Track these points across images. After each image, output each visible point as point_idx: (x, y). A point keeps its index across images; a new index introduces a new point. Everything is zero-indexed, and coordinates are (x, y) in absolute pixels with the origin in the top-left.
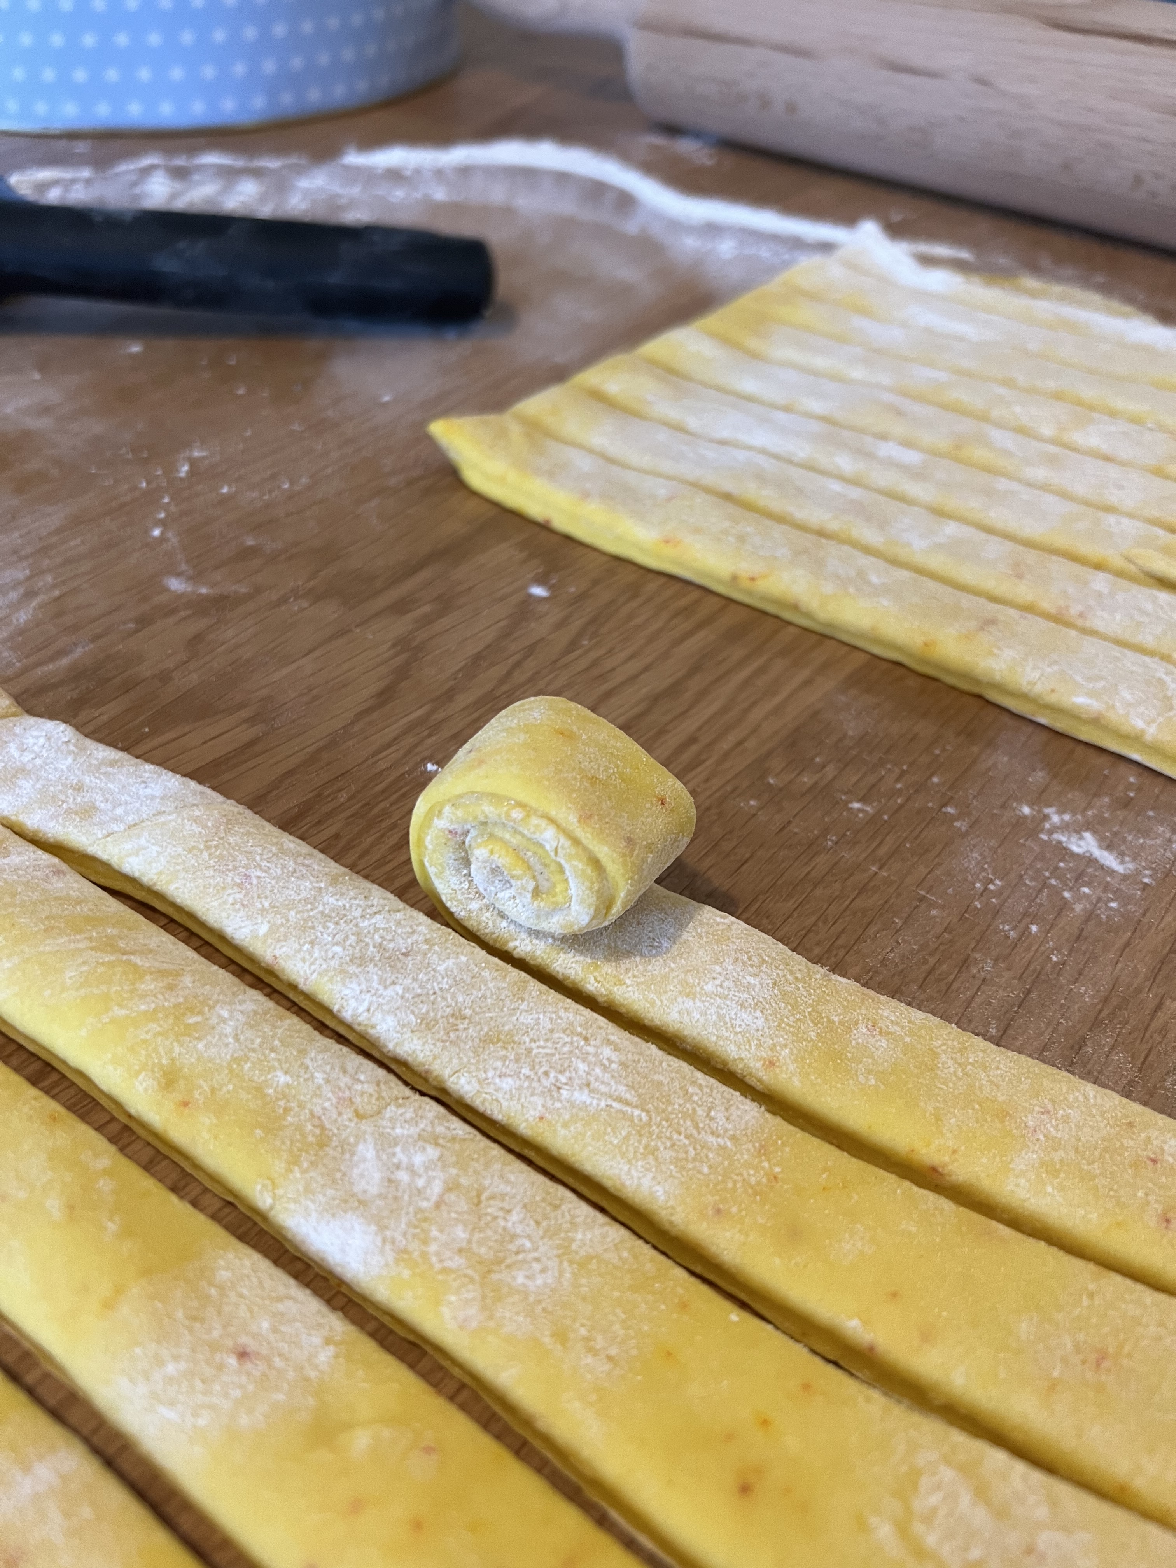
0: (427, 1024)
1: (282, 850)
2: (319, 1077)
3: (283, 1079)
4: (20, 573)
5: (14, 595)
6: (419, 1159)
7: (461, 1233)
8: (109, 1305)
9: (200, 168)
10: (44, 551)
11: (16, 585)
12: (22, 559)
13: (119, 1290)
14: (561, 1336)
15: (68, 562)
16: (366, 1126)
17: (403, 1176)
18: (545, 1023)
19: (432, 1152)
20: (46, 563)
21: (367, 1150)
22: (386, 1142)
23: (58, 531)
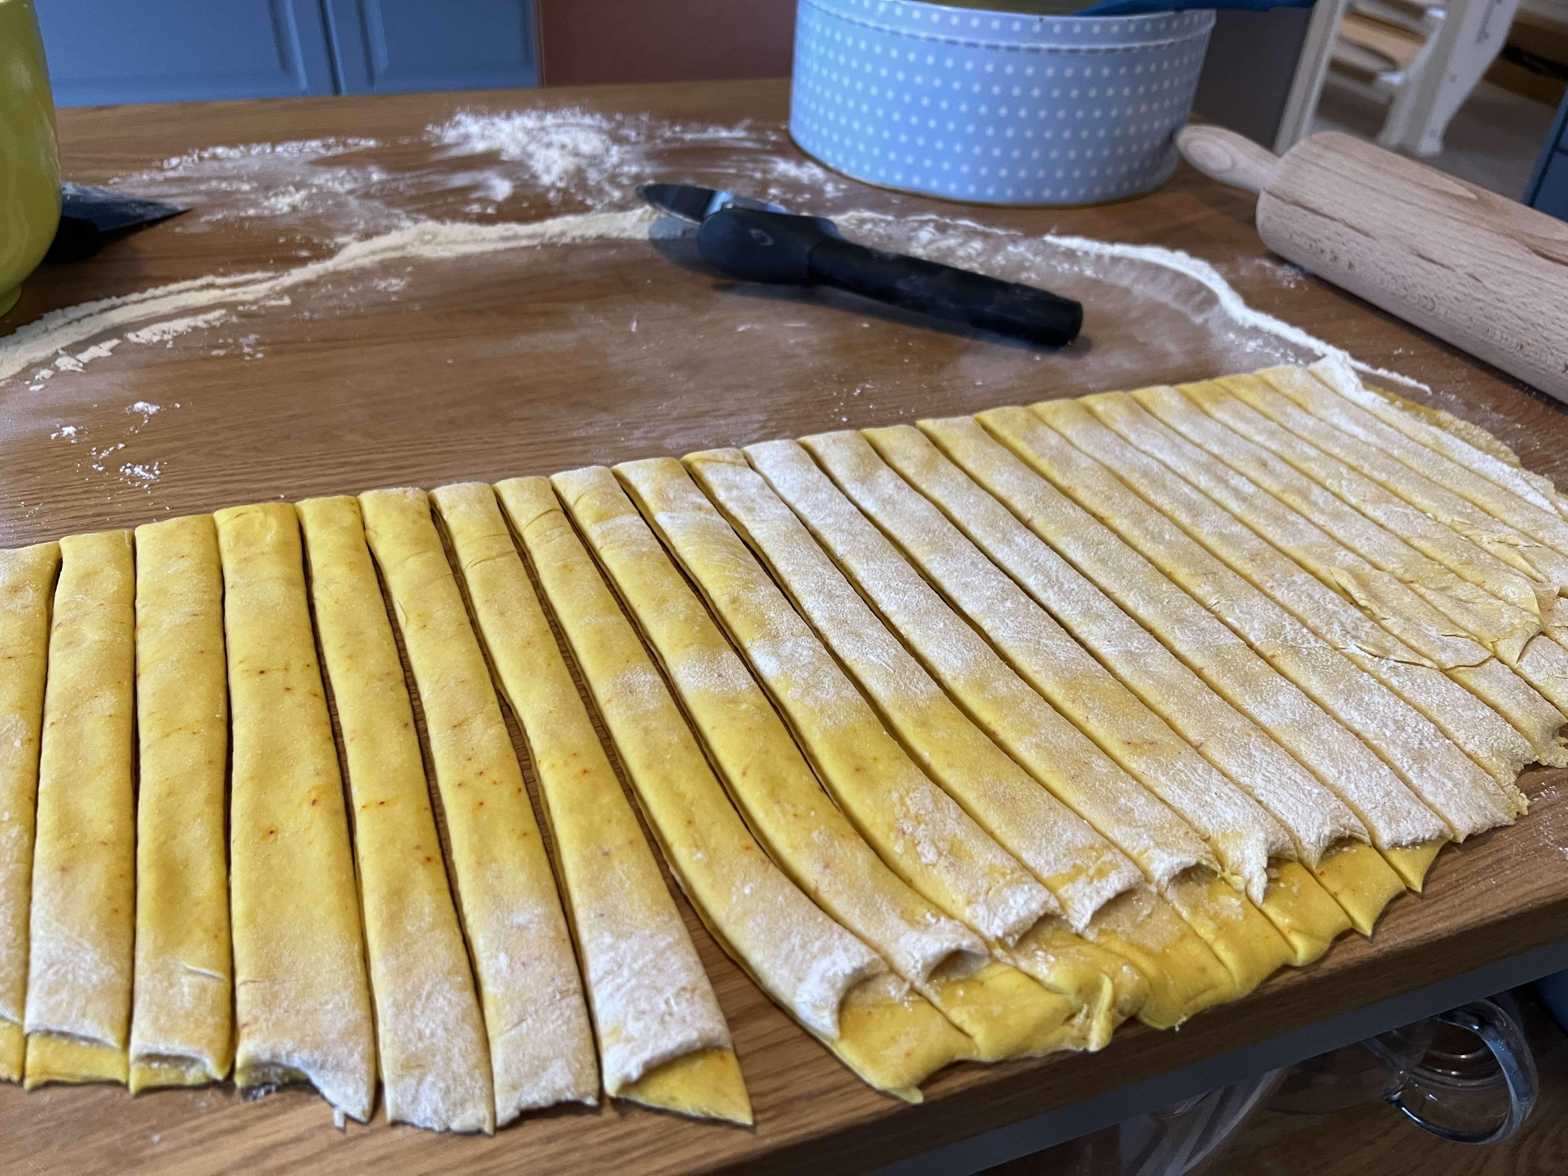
0: (832, 619)
1: (812, 547)
2: (785, 619)
3: (772, 614)
4: (762, 417)
5: (756, 426)
6: (805, 653)
7: (806, 675)
8: (686, 646)
9: (955, 227)
10: (777, 411)
11: (759, 422)
12: (767, 412)
13: (691, 644)
14: (822, 711)
15: (785, 419)
16: (793, 638)
17: (797, 655)
18: (876, 635)
19: (811, 653)
20: (776, 416)
21: (789, 645)
22: (796, 644)
23: (788, 404)
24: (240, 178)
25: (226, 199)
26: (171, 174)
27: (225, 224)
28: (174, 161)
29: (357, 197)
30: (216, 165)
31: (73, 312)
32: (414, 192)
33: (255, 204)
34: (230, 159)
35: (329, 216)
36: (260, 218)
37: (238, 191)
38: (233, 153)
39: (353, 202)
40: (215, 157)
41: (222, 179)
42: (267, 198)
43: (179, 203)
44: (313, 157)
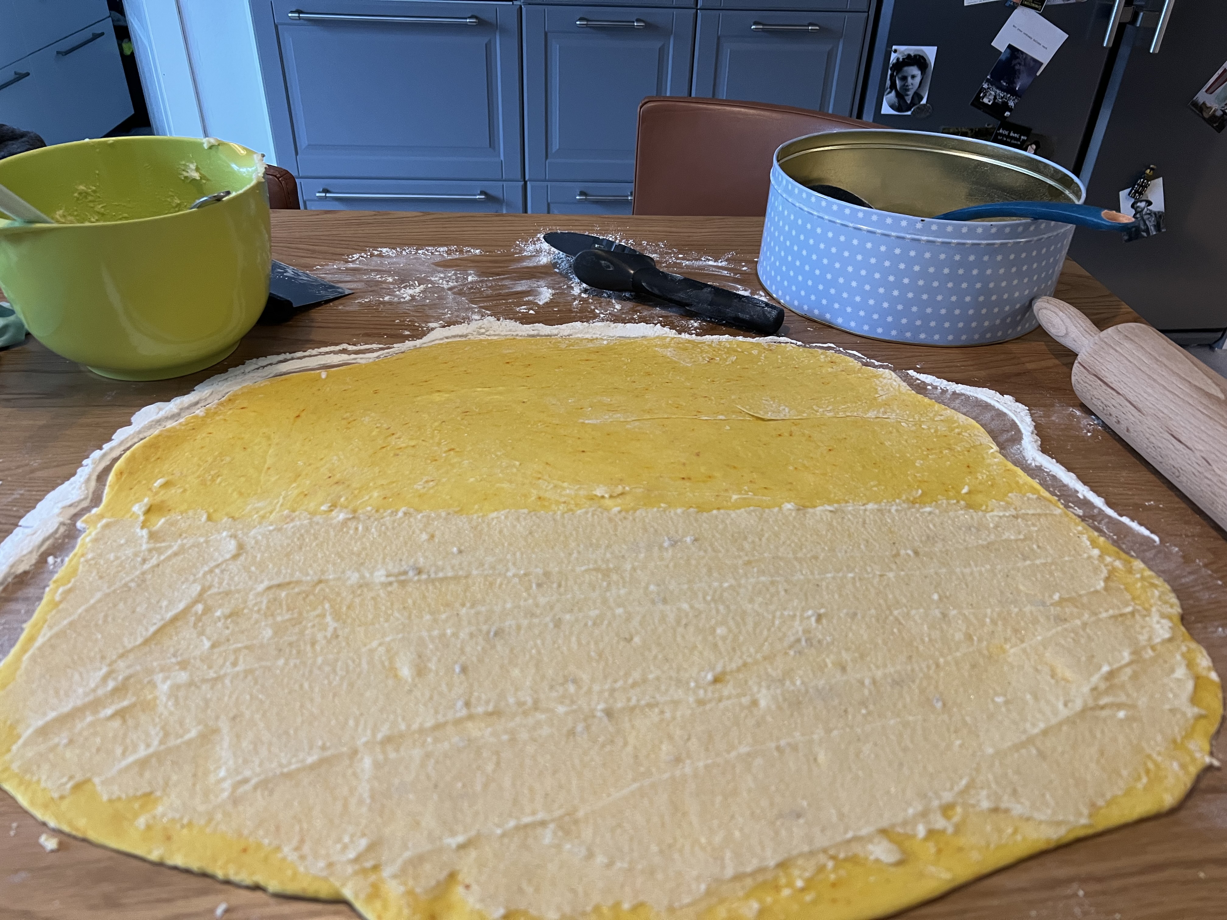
24: (389, 273)
25: (375, 287)
26: (351, 265)
27: (369, 305)
28: (356, 256)
29: (454, 293)
30: (378, 260)
31: (262, 361)
32: (490, 292)
33: (391, 293)
34: (389, 257)
35: (432, 306)
36: (390, 303)
37: (384, 282)
38: (392, 253)
39: (450, 296)
40: (380, 255)
41: (378, 272)
42: (400, 289)
43: (346, 288)
44: (438, 259)
